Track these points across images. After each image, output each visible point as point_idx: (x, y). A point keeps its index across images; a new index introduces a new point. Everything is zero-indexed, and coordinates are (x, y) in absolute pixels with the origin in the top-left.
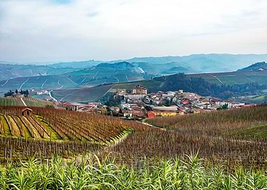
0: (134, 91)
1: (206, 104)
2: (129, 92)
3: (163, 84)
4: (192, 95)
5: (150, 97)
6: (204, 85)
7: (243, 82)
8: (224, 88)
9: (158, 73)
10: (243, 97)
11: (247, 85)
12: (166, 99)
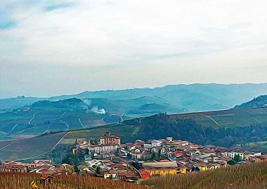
0: (102, 141)
1: (212, 156)
2: (95, 143)
3: (137, 129)
4: (185, 143)
5: (126, 148)
6: (196, 130)
7: (246, 123)
8: (223, 133)
9: (124, 114)
10: (252, 144)
11: (252, 127)
12: (150, 151)
